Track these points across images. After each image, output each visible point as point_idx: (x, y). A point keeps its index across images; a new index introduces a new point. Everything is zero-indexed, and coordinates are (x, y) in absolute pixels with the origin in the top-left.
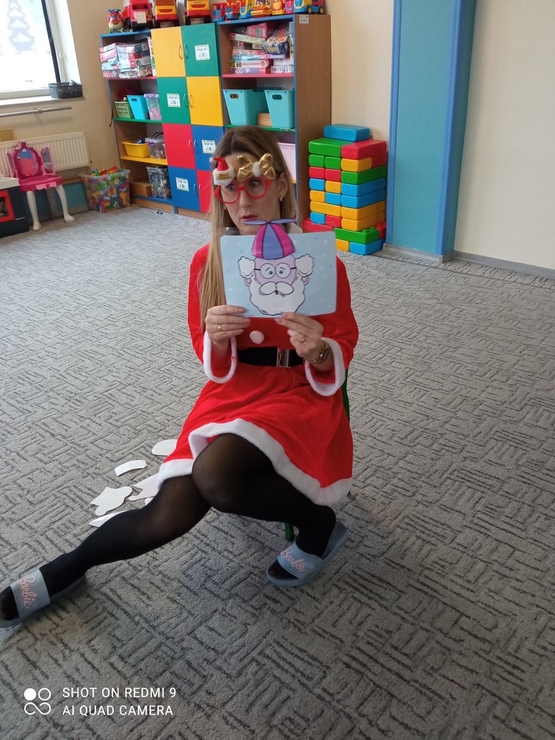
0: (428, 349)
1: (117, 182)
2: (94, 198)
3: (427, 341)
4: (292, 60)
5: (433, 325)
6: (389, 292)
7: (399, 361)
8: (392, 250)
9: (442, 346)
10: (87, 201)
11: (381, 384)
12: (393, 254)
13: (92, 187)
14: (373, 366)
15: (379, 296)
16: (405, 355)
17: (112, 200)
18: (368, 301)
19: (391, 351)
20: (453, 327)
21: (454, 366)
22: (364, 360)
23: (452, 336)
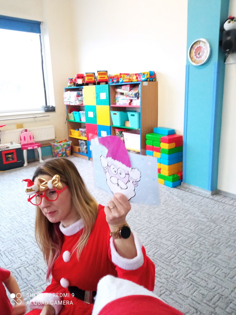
0: (201, 253)
1: (65, 146)
2: (55, 153)
3: (200, 248)
4: (140, 100)
5: (204, 236)
6: (182, 211)
7: (183, 261)
8: (186, 186)
9: (209, 252)
10: (52, 154)
11: (171, 279)
12: (186, 188)
13: (55, 148)
14: (168, 263)
15: (176, 214)
16: (187, 257)
17: (63, 154)
18: (171, 216)
19: (179, 253)
20: (216, 239)
21: (215, 268)
22: (163, 258)
23: (215, 245)
